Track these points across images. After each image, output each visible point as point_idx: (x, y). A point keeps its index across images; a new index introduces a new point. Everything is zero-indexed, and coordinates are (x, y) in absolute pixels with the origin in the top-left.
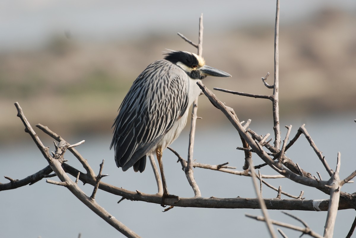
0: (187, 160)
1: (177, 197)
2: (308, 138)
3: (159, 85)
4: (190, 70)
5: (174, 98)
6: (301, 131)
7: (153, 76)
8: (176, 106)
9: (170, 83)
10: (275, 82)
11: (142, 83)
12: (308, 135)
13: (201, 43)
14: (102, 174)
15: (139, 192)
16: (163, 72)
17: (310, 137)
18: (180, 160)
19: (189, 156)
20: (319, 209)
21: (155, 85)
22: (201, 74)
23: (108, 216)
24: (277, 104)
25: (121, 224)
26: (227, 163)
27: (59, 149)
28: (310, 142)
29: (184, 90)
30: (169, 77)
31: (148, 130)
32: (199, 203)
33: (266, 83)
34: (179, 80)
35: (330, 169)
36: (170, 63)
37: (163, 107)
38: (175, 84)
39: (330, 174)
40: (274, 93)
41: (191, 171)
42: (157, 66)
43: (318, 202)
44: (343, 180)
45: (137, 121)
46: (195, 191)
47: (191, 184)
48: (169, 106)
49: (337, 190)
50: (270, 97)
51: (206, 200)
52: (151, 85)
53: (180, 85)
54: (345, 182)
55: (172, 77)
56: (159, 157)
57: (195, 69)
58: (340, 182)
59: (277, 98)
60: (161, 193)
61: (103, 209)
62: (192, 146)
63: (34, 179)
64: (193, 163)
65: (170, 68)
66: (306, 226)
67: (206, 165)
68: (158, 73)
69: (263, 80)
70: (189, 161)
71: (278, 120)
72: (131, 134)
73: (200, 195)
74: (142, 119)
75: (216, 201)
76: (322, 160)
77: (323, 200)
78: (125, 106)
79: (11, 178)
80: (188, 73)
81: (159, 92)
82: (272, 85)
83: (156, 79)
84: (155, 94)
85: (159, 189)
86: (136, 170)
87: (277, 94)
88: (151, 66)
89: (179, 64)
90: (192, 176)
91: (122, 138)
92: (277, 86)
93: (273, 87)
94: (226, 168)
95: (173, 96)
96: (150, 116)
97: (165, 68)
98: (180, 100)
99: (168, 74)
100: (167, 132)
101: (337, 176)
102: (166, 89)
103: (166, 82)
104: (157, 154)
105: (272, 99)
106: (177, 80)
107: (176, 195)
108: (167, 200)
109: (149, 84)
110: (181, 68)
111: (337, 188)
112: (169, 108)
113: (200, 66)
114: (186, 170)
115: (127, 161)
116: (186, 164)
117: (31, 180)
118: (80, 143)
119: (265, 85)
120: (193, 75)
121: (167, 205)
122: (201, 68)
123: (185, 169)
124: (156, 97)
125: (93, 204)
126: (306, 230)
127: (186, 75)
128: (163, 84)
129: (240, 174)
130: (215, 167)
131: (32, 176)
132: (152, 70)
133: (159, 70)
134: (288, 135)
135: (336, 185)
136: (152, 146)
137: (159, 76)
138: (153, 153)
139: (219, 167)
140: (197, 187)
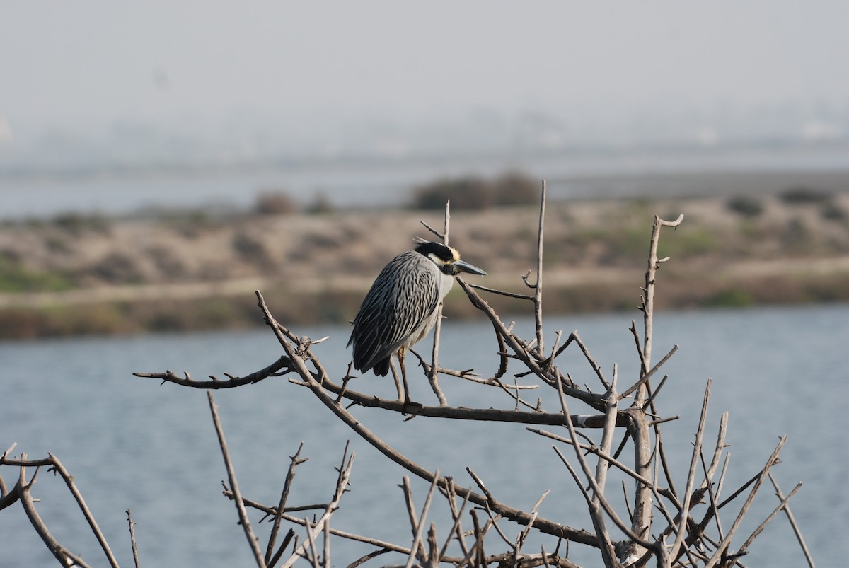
0: (431, 364)
1: (421, 405)
2: (580, 345)
3: (406, 280)
4: (443, 263)
5: (423, 295)
6: (572, 338)
7: (401, 269)
8: (426, 304)
9: (418, 277)
10: (538, 281)
11: (388, 277)
12: (581, 342)
13: (447, 233)
14: (350, 375)
15: (377, 397)
16: (411, 265)
17: (583, 345)
18: (422, 363)
19: (433, 360)
20: (584, 426)
21: (402, 280)
22: (455, 269)
23: (354, 423)
24: (540, 306)
25: (369, 432)
26: (472, 370)
27: (301, 345)
28: (584, 350)
29: (434, 286)
30: (418, 271)
31: (393, 330)
32: (446, 413)
33: (527, 282)
34: (429, 275)
35: (606, 381)
36: (419, 255)
37: (412, 304)
38: (425, 280)
39: (607, 387)
40: (537, 293)
41: (435, 377)
42: (404, 258)
43: (583, 418)
44: (621, 394)
45: (381, 319)
46: (441, 400)
47: (436, 391)
48: (418, 303)
49: (615, 405)
50: (533, 298)
51: (454, 410)
52: (398, 280)
53: (430, 281)
54: (623, 396)
55: (421, 271)
56: (401, 360)
57: (448, 263)
58: (618, 396)
59: (539, 299)
60: (403, 399)
61: (350, 414)
62: (436, 349)
63: (257, 377)
64: (437, 368)
65: (419, 261)
66: (592, 444)
67: (449, 371)
68: (405, 267)
69: (524, 278)
70: (433, 366)
71: (541, 324)
72: (374, 333)
73: (446, 404)
74: (388, 317)
75: (466, 411)
76: (598, 372)
77: (589, 416)
78: (368, 302)
79: (231, 375)
80: (440, 267)
81: (406, 288)
82: (535, 284)
83: (403, 273)
84: (402, 291)
85: (399, 395)
86: (377, 373)
87: (540, 295)
88: (398, 258)
89: (431, 255)
90: (436, 382)
91: (363, 337)
92: (540, 286)
93: (536, 287)
94: (470, 375)
95: (422, 292)
96: (397, 315)
97: (413, 261)
98: (430, 298)
99: (417, 268)
100: (413, 332)
101: (614, 389)
102: (415, 285)
103: (415, 277)
104: (399, 356)
105: (535, 301)
106: (427, 275)
107: (419, 403)
108: (409, 408)
109: (395, 279)
110: (433, 261)
111: (614, 403)
112: (417, 306)
113: (454, 261)
114: (430, 375)
115: (368, 363)
116: (430, 369)
117: (254, 378)
118: (324, 339)
119: (526, 283)
120: (446, 270)
121: (408, 413)
122: (454, 263)
123: (428, 374)
124: (403, 293)
125: (338, 409)
126: (592, 448)
127: (438, 269)
128: (411, 279)
129: (484, 383)
130: (458, 373)
131: (255, 374)
132: (399, 263)
133: (407, 263)
134: (558, 342)
135: (614, 399)
136: (396, 348)
137: (407, 270)
138: (395, 354)
139: (463, 373)
140: (442, 395)
